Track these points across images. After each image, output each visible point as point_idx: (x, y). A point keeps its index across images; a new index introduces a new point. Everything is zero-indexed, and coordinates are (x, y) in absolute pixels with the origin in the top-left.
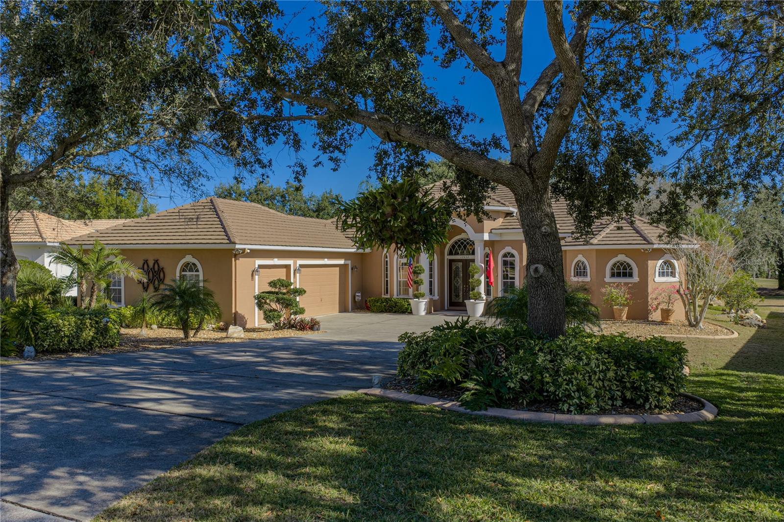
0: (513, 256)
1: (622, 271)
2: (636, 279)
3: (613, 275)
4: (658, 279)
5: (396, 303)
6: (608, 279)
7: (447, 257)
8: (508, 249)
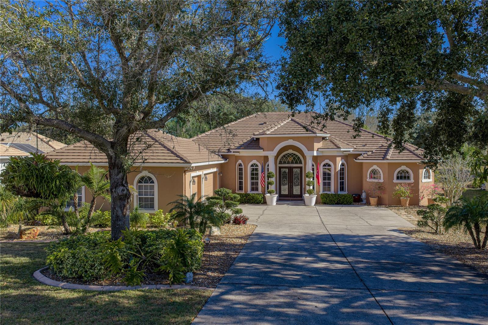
0: (329, 165)
1: (403, 176)
2: (412, 180)
3: (398, 178)
4: (424, 180)
5: (253, 197)
6: (395, 181)
7: (278, 165)
8: (327, 161)
